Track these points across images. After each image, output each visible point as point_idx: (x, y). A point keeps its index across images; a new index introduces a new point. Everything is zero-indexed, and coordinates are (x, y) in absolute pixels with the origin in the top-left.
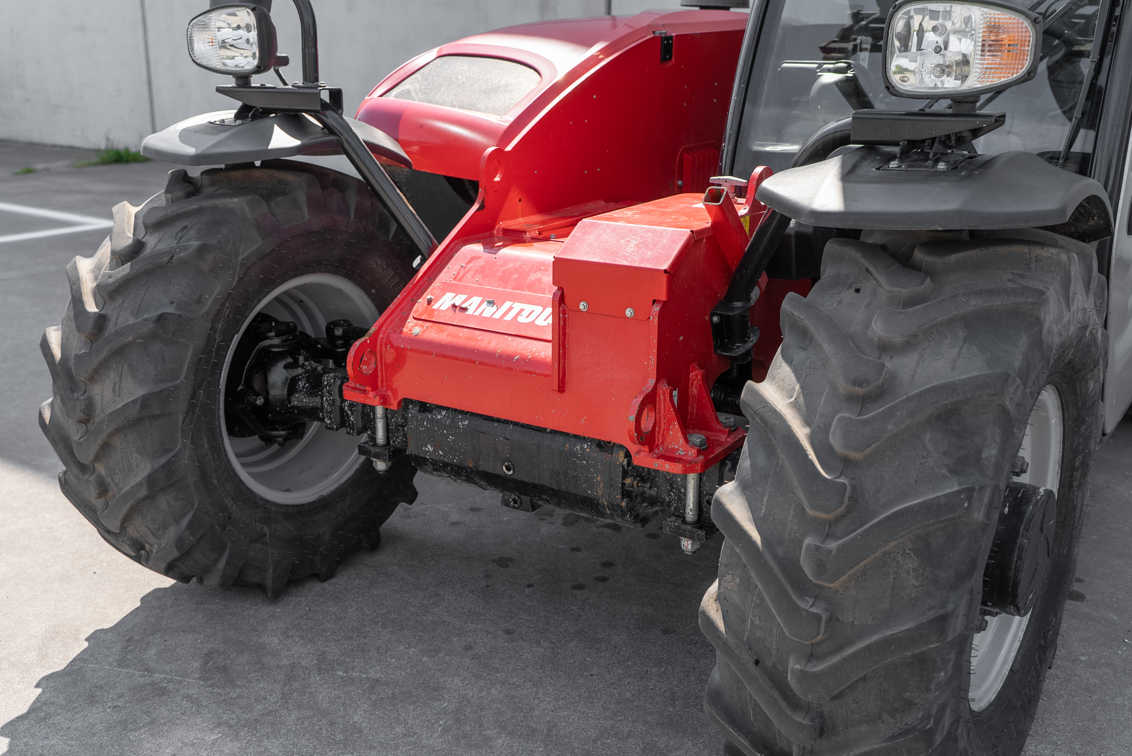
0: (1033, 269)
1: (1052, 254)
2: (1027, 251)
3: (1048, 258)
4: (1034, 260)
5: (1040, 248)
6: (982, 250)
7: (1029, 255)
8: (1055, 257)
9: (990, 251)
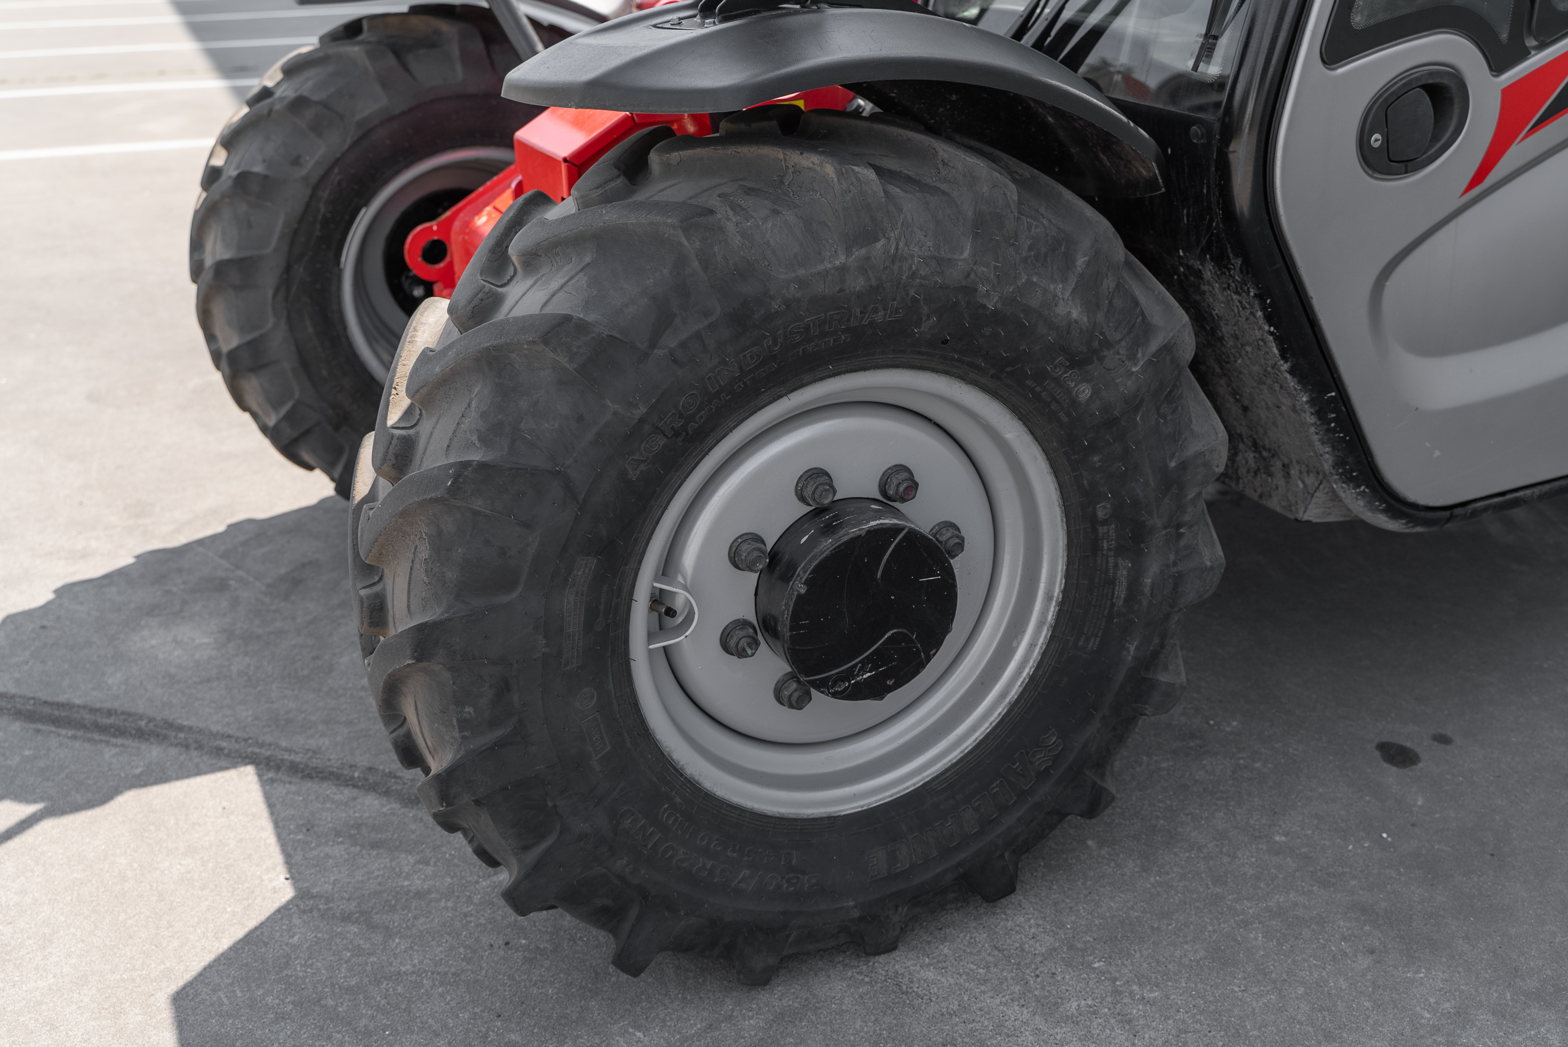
0: (787, 183)
1: (814, 164)
2: (781, 156)
3: (810, 169)
4: (791, 171)
5: (798, 153)
6: (717, 149)
7: (785, 163)
8: (818, 169)
9: (729, 152)
